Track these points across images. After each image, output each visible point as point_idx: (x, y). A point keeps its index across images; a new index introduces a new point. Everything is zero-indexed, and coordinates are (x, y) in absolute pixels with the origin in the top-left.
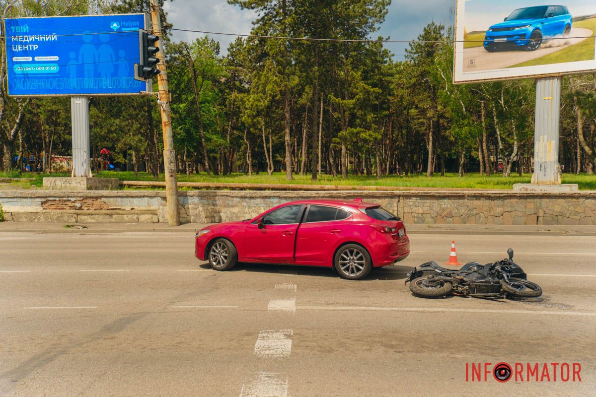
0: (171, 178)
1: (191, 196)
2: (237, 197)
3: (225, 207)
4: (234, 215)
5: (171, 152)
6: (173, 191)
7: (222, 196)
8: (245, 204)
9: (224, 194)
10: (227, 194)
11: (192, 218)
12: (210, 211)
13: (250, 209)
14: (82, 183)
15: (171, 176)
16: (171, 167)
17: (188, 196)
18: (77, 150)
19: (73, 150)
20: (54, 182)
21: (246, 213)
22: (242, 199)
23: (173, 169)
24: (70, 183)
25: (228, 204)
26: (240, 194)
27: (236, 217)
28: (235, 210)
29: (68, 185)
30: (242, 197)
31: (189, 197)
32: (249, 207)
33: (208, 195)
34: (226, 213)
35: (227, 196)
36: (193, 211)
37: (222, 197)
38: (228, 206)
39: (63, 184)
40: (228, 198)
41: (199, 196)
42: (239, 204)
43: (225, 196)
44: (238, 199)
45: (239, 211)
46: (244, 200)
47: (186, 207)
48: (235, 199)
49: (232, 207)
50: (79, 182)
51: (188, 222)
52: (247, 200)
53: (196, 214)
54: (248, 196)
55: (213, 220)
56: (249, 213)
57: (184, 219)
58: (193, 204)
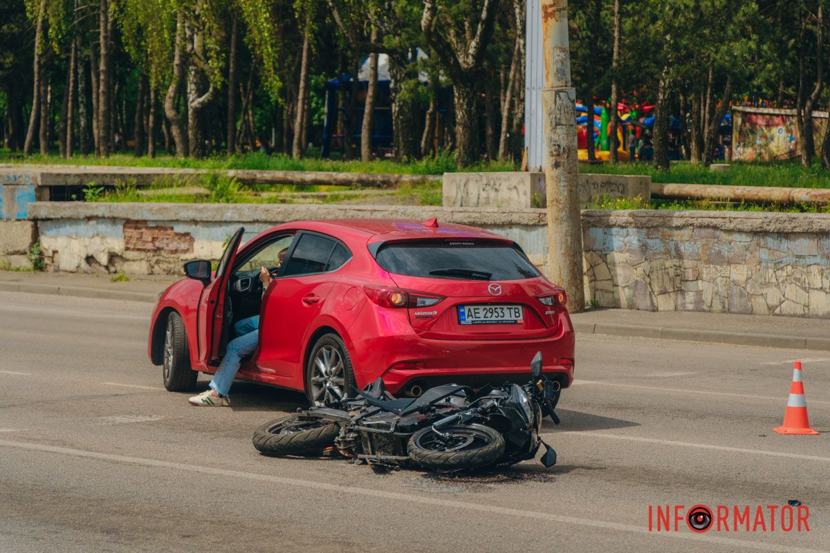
0: (557, 172)
1: (622, 227)
2: (740, 231)
3: (708, 262)
4: (736, 290)
5: (557, 93)
6: (560, 210)
7: (701, 227)
8: (763, 254)
9: (706, 221)
10: (715, 222)
11: (624, 295)
12: (672, 272)
13: (779, 273)
14: (521, 188)
15: (557, 165)
16: (555, 137)
17: (614, 226)
18: (534, 92)
20: (465, 185)
21: (767, 284)
22: (756, 239)
23: (563, 144)
24: (497, 190)
25: (720, 252)
26: (749, 223)
27: (741, 295)
28: (739, 273)
29: (492, 194)
30: (755, 233)
31: (614, 230)
32: (778, 265)
33: (664, 225)
34: (713, 280)
35: (715, 228)
36: (628, 272)
37: (703, 231)
38: (718, 259)
39: (482, 193)
40: (718, 233)
41: (639, 227)
42: (749, 255)
43: (708, 226)
44: (745, 239)
45: (748, 279)
46: (762, 242)
47: (609, 258)
48: (737, 237)
49: (729, 263)
50: (515, 187)
51: (616, 305)
52: (770, 241)
53: (636, 282)
54: (772, 228)
55: (679, 301)
56: (777, 285)
57: (606, 295)
58: (628, 251)
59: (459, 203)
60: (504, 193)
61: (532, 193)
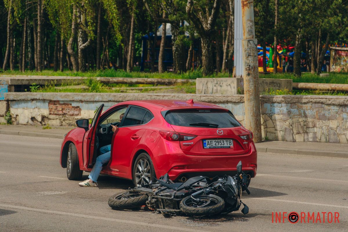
0: (249, 78)
2: (334, 105)
3: (319, 119)
4: (332, 132)
5: (249, 41)
6: (250, 95)
7: (315, 103)
8: (345, 115)
9: (318, 100)
10: (322, 100)
11: (280, 134)
12: (302, 123)
14: (232, 85)
15: (249, 74)
16: (248, 61)
17: (275, 102)
18: (238, 41)
19: (235, 41)
20: (206, 84)
21: (346, 129)
22: (341, 108)
23: (252, 65)
24: (221, 86)
25: (324, 115)
27: (334, 134)
28: (333, 124)
29: (219, 88)
31: (275, 104)
33: (298, 102)
34: (321, 127)
35: (322, 103)
36: (282, 124)
37: (316, 105)
38: (323, 118)
39: (214, 87)
40: (323, 105)
41: (287, 103)
42: (338, 116)
43: (319, 103)
44: (336, 108)
45: (338, 127)
46: (344, 110)
47: (273, 118)
48: (332, 107)
49: (329, 119)
50: (230, 85)
51: (276, 139)
53: (286, 128)
55: (306, 137)
57: (272, 134)
58: (282, 114)
59: (203, 92)
60: (224, 87)
61: (237, 87)
